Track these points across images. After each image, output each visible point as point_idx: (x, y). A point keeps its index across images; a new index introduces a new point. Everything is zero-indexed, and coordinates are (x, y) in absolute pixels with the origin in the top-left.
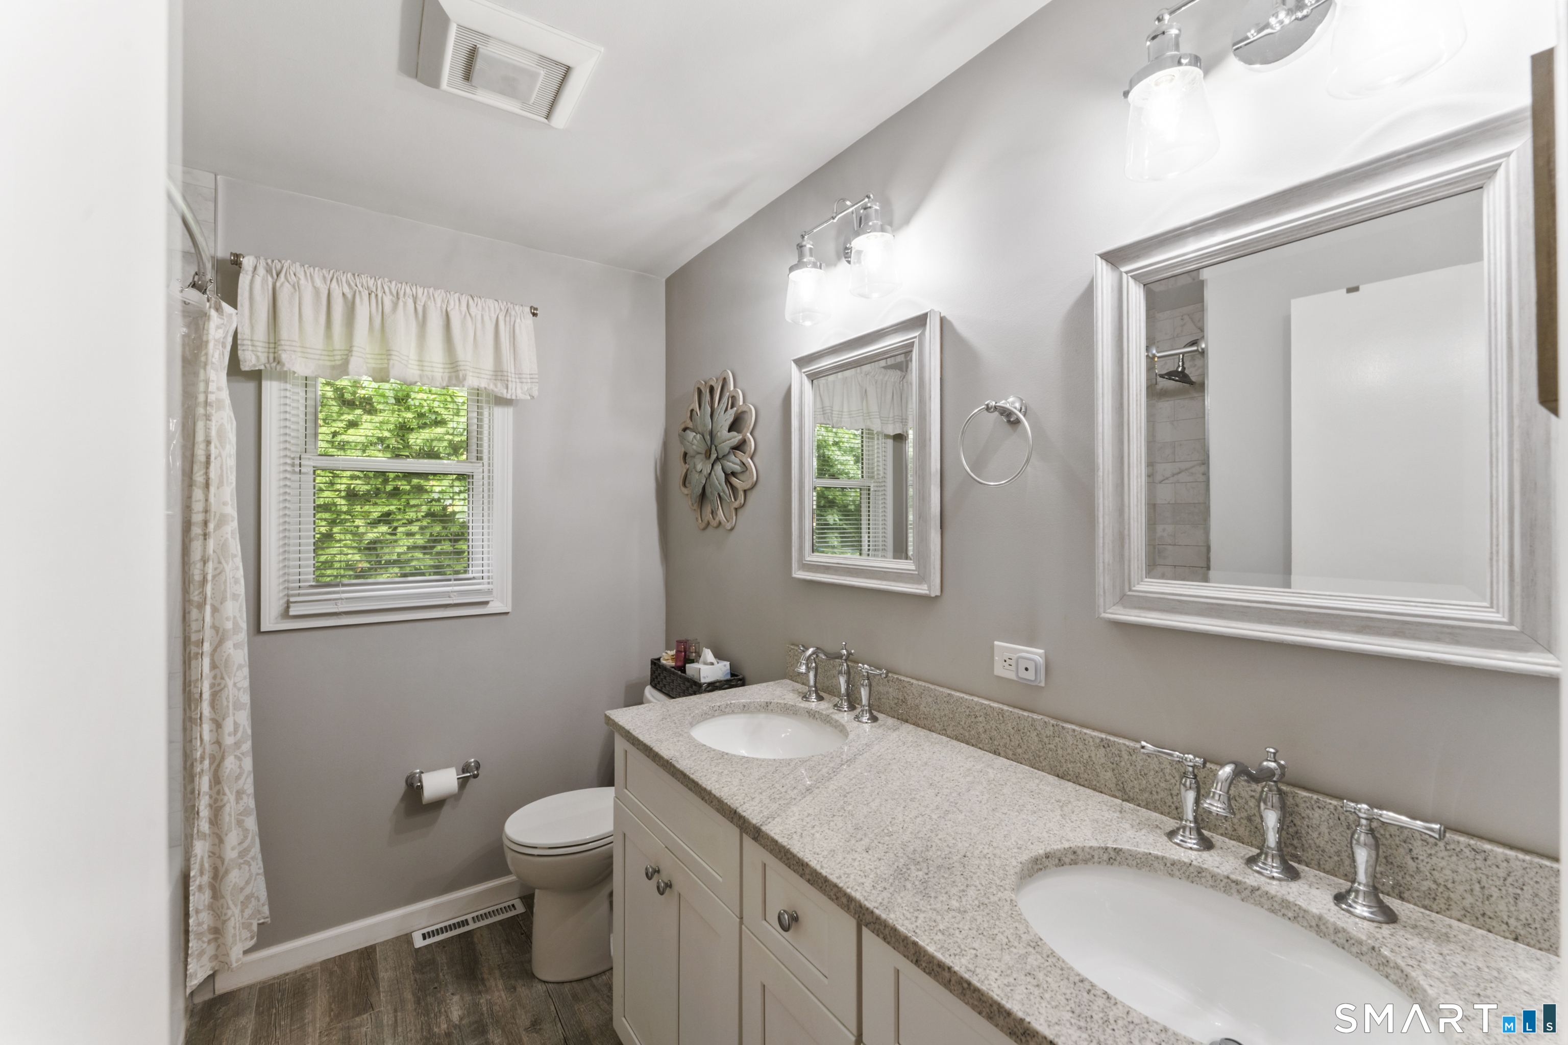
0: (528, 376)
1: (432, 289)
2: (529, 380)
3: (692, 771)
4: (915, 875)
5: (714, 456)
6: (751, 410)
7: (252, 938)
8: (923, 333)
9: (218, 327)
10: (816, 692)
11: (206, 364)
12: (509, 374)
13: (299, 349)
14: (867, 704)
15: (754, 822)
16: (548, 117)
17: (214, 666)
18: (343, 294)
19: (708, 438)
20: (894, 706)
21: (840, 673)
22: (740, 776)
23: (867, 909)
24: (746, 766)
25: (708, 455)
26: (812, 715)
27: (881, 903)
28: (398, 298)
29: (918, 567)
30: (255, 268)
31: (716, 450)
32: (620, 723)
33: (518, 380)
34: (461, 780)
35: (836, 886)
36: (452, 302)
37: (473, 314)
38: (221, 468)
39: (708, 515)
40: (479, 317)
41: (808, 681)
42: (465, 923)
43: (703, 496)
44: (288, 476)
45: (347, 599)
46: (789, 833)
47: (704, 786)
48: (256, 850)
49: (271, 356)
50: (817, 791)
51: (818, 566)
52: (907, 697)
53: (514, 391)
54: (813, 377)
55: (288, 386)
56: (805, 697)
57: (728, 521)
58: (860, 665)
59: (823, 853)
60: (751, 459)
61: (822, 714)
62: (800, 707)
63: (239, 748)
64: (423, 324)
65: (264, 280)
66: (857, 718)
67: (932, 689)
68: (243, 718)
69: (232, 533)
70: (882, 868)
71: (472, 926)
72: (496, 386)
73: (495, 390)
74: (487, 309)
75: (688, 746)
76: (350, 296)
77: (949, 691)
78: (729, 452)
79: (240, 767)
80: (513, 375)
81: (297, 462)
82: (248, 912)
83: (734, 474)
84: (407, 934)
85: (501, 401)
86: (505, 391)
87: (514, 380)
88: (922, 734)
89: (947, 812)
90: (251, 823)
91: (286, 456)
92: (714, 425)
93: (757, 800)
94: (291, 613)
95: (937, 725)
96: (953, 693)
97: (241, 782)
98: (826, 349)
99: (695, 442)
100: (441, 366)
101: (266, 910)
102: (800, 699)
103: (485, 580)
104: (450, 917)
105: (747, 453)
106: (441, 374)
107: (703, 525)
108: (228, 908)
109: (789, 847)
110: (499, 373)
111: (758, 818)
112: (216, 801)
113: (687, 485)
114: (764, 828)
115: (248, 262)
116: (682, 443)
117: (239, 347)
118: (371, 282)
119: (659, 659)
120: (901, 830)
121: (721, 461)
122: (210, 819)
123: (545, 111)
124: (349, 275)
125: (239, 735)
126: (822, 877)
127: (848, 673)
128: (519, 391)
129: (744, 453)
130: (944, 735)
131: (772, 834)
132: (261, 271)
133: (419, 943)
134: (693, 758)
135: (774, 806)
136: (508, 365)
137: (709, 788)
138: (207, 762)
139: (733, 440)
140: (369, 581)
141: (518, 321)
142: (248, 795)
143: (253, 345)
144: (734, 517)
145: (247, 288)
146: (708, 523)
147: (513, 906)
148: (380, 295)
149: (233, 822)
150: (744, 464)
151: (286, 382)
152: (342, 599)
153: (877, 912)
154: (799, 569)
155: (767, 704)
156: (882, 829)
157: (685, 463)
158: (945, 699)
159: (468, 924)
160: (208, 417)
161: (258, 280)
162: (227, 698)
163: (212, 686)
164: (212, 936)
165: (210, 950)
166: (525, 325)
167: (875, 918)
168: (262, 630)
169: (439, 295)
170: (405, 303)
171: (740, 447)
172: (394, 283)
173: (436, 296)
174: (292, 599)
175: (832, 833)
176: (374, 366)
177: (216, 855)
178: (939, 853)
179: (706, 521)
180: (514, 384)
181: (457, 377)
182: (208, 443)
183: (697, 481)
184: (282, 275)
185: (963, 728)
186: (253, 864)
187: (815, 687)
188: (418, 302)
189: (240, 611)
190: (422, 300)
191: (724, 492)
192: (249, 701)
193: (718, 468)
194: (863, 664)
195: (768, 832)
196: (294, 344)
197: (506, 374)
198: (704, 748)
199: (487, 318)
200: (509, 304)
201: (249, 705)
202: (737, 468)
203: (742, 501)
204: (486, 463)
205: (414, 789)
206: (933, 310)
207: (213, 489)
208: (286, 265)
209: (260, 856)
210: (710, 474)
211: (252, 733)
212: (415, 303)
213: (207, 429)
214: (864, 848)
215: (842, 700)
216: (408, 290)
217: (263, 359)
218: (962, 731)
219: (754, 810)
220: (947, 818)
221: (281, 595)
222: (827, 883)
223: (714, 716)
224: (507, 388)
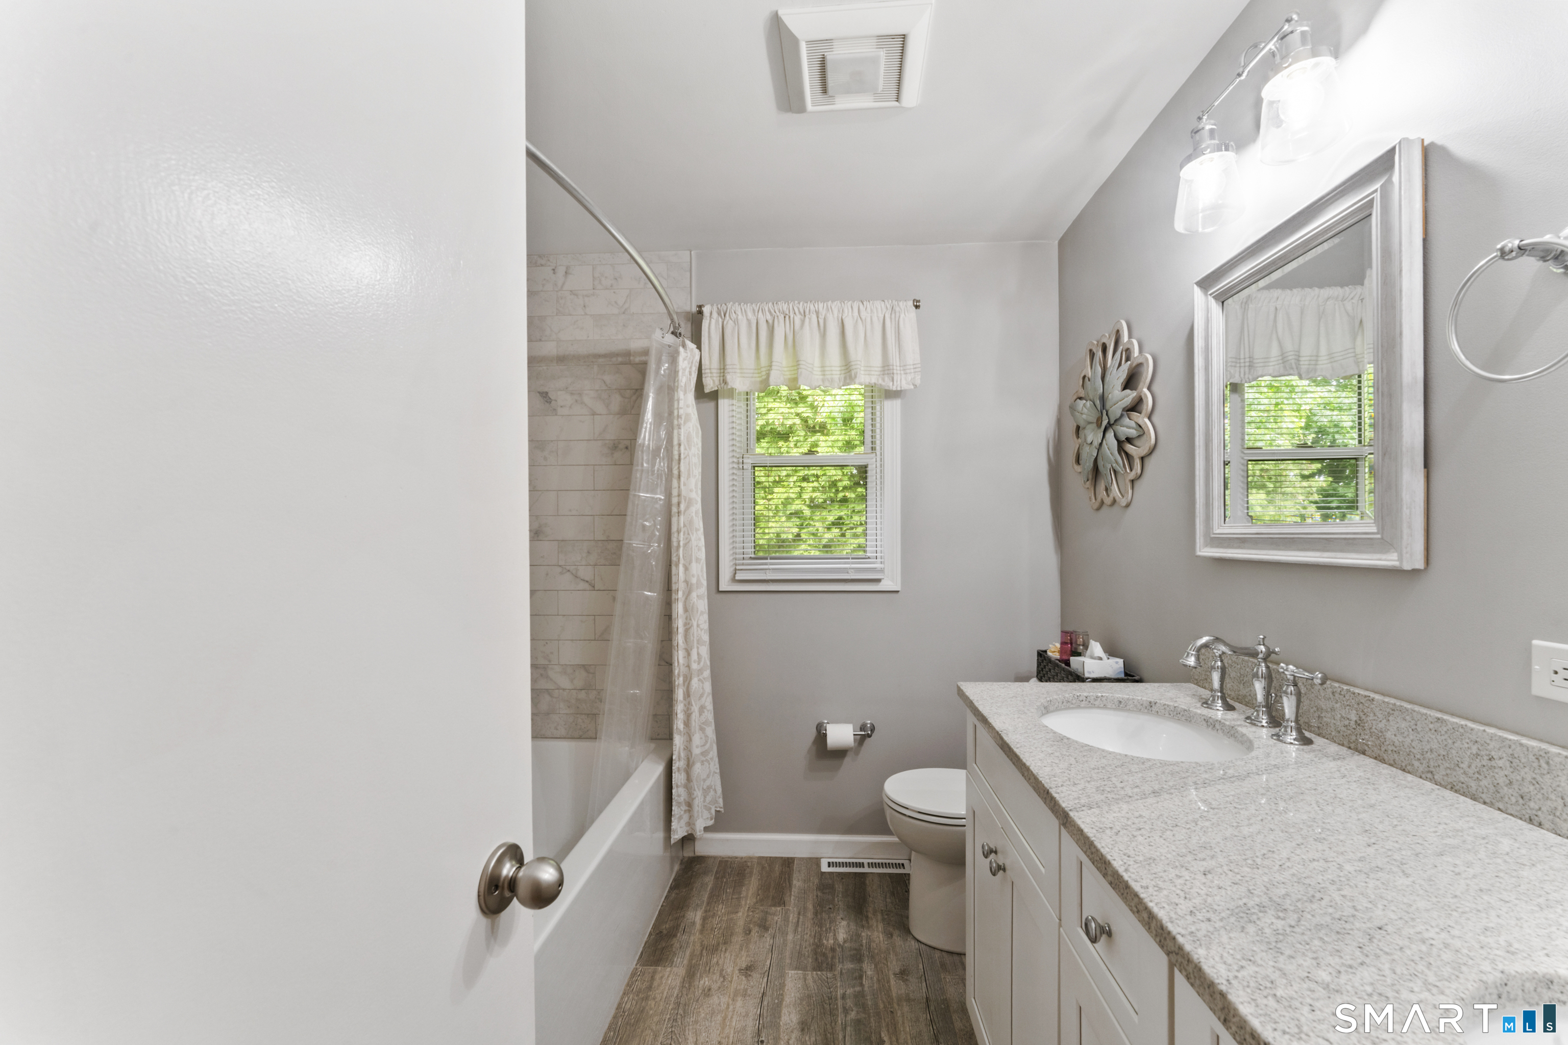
0: (912, 367)
1: (830, 302)
2: (912, 371)
3: (1018, 746)
4: (1269, 922)
5: (1105, 423)
6: (1147, 360)
7: (711, 819)
8: (1389, 181)
9: (684, 360)
10: (1223, 698)
11: (678, 387)
12: (895, 368)
13: (738, 371)
14: (1293, 718)
15: (1064, 805)
16: (898, 99)
17: (686, 610)
18: (767, 321)
19: (1098, 403)
20: (1343, 729)
21: (1256, 676)
22: (1072, 761)
23: (1169, 933)
24: (1085, 754)
25: (1099, 422)
26: (1212, 724)
27: (1192, 933)
28: (805, 316)
29: (1382, 529)
30: (711, 313)
31: (1107, 414)
32: (967, 694)
33: (902, 372)
34: (859, 737)
35: (1136, 895)
36: (846, 311)
37: (863, 318)
38: (689, 464)
39: (1102, 493)
40: (869, 320)
41: (1211, 683)
42: (861, 865)
43: (1096, 471)
44: (735, 471)
45: (773, 569)
46: (1102, 826)
47: (1024, 760)
48: (714, 753)
49: (722, 378)
50: (1167, 796)
51: (1230, 539)
52: (1363, 717)
53: (899, 383)
54: (1222, 299)
55: (734, 402)
56: (1206, 703)
57: (1123, 496)
58: (1282, 665)
59: (1137, 858)
60: (1149, 418)
61: (1224, 725)
62: (1196, 714)
63: (702, 674)
64: (823, 336)
65: (717, 321)
66: (1277, 736)
67: (1407, 710)
68: (705, 651)
69: (696, 513)
70: (1217, 898)
71: (866, 870)
72: (884, 380)
73: (883, 384)
74: (875, 311)
75: (1027, 724)
76: (770, 322)
77: (1439, 715)
78: (1122, 416)
79: (703, 688)
80: (898, 368)
81: (741, 461)
82: (708, 799)
83: (1129, 440)
84: (817, 858)
85: (891, 394)
86: (891, 383)
87: (899, 372)
88: (1385, 771)
89: (1379, 869)
90: (710, 731)
91: (733, 456)
92: (1105, 387)
93: (1080, 787)
94: (737, 578)
95: (1416, 764)
96: (1446, 717)
97: (703, 699)
98: (1239, 254)
99: (1085, 410)
100: (839, 369)
101: (721, 801)
102: (1199, 705)
103: (879, 560)
104: (849, 856)
105: (1144, 412)
106: (838, 376)
107: (1097, 505)
108: (695, 790)
109: (1093, 839)
110: (886, 368)
111: (1071, 803)
112: (688, 709)
113: (1080, 462)
114: (1071, 814)
115: (706, 310)
116: (1073, 415)
117: (703, 376)
118: (785, 307)
119: (1045, 651)
120: (1277, 867)
121: (1114, 427)
122: (684, 722)
123: (894, 95)
124: (770, 304)
125: (702, 664)
126: (1124, 881)
127: (1269, 677)
128: (904, 382)
129: (1140, 413)
130: (1430, 780)
131: (1079, 822)
132: (715, 315)
133: (825, 868)
134: (1026, 735)
135: (1098, 797)
136: (895, 360)
137: (1028, 764)
138: (681, 679)
139: (1126, 399)
140: (784, 555)
141: (902, 316)
142: (708, 711)
143: (711, 373)
144: (1130, 491)
145: (707, 329)
146: (1102, 503)
147: (903, 865)
148: (792, 316)
149: (697, 727)
150: (1140, 426)
151: (733, 399)
152: (769, 569)
153: (1180, 939)
154: (1206, 545)
155: (1151, 704)
156: (1244, 857)
157: (1078, 437)
158: (1431, 726)
159: (864, 867)
160: (679, 427)
161: (713, 321)
162: (693, 635)
163: (685, 624)
164: (687, 808)
165: (686, 817)
166: (909, 317)
167: (1177, 947)
168: (720, 590)
169: (836, 306)
170: (810, 319)
171: (1135, 407)
172: (801, 303)
173: (833, 307)
174: (738, 567)
175: (1164, 842)
176: (789, 377)
177: (688, 749)
178: (1331, 910)
179: (1099, 500)
180: (899, 376)
181: (850, 377)
182: (680, 445)
183: (1089, 454)
184: (727, 315)
185: (1465, 773)
186: (712, 764)
187: (1222, 691)
188: (820, 316)
189: (702, 571)
190: (823, 312)
191: (1117, 462)
192: (708, 640)
193: (1110, 435)
194: (1287, 665)
195: (1076, 819)
196: (735, 367)
197: (891, 367)
198: (1045, 728)
199: (875, 319)
200: (894, 301)
201: (708, 642)
202: (1133, 433)
203: (1139, 471)
204: (878, 453)
205: (821, 736)
206: (1406, 139)
207: (682, 479)
208: (729, 306)
209: (716, 760)
210: (1101, 444)
211: (711, 664)
212: (818, 317)
213: (679, 435)
214: (1202, 869)
215: (1257, 711)
216: (812, 307)
217: (717, 383)
218: (1463, 778)
219: (1069, 795)
220: (1372, 875)
221: (732, 564)
222: (1128, 890)
223: (1079, 707)
224: (893, 381)
